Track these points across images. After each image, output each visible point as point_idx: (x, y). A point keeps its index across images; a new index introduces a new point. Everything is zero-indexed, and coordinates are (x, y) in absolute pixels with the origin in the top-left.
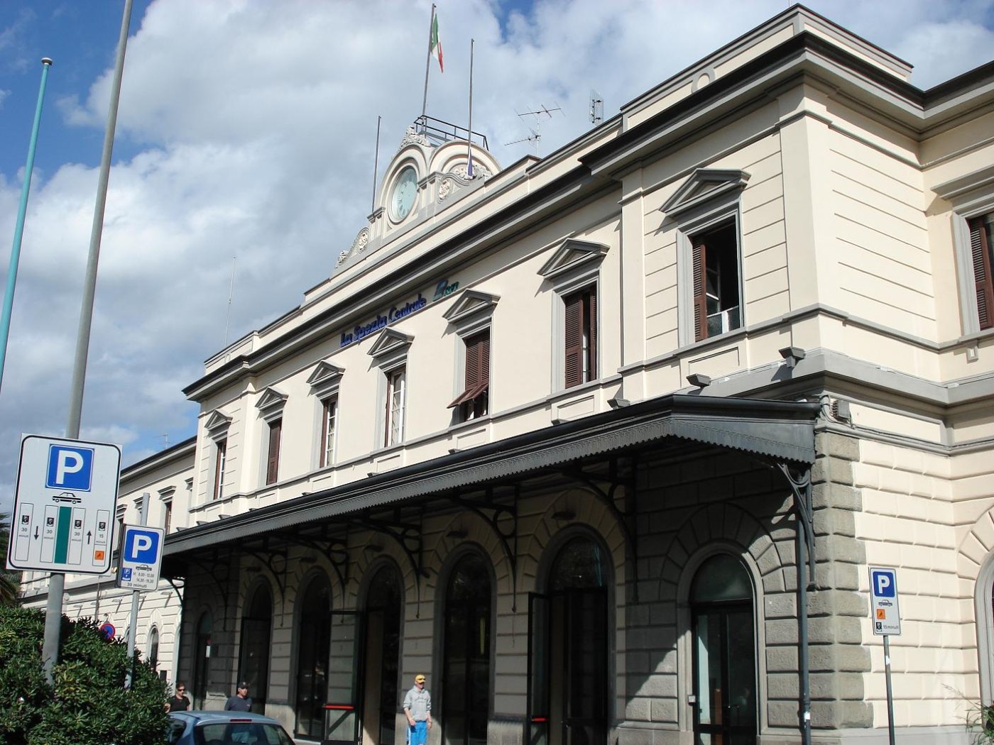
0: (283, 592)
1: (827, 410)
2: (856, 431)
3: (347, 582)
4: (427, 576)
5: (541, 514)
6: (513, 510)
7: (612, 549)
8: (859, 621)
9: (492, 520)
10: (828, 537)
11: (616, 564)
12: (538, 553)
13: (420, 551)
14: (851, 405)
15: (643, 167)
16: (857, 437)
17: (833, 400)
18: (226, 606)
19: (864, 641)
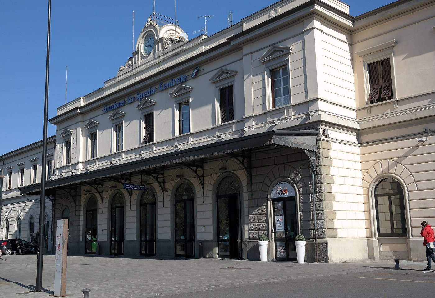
0: (102, 199)
1: (321, 133)
2: (330, 140)
3: (132, 195)
4: (167, 192)
5: (213, 168)
6: (202, 167)
7: (242, 181)
8: (332, 203)
9: (195, 170)
10: (322, 175)
11: (244, 185)
12: (213, 182)
13: (164, 182)
14: (329, 131)
15: (251, 43)
16: (330, 142)
17: (323, 129)
18: (76, 206)
19: (334, 209)
